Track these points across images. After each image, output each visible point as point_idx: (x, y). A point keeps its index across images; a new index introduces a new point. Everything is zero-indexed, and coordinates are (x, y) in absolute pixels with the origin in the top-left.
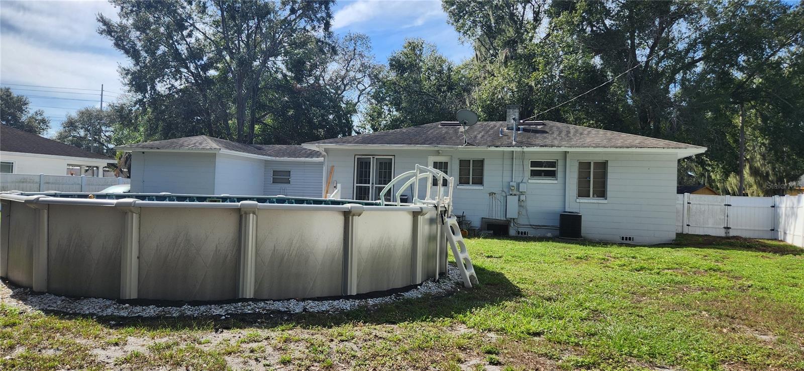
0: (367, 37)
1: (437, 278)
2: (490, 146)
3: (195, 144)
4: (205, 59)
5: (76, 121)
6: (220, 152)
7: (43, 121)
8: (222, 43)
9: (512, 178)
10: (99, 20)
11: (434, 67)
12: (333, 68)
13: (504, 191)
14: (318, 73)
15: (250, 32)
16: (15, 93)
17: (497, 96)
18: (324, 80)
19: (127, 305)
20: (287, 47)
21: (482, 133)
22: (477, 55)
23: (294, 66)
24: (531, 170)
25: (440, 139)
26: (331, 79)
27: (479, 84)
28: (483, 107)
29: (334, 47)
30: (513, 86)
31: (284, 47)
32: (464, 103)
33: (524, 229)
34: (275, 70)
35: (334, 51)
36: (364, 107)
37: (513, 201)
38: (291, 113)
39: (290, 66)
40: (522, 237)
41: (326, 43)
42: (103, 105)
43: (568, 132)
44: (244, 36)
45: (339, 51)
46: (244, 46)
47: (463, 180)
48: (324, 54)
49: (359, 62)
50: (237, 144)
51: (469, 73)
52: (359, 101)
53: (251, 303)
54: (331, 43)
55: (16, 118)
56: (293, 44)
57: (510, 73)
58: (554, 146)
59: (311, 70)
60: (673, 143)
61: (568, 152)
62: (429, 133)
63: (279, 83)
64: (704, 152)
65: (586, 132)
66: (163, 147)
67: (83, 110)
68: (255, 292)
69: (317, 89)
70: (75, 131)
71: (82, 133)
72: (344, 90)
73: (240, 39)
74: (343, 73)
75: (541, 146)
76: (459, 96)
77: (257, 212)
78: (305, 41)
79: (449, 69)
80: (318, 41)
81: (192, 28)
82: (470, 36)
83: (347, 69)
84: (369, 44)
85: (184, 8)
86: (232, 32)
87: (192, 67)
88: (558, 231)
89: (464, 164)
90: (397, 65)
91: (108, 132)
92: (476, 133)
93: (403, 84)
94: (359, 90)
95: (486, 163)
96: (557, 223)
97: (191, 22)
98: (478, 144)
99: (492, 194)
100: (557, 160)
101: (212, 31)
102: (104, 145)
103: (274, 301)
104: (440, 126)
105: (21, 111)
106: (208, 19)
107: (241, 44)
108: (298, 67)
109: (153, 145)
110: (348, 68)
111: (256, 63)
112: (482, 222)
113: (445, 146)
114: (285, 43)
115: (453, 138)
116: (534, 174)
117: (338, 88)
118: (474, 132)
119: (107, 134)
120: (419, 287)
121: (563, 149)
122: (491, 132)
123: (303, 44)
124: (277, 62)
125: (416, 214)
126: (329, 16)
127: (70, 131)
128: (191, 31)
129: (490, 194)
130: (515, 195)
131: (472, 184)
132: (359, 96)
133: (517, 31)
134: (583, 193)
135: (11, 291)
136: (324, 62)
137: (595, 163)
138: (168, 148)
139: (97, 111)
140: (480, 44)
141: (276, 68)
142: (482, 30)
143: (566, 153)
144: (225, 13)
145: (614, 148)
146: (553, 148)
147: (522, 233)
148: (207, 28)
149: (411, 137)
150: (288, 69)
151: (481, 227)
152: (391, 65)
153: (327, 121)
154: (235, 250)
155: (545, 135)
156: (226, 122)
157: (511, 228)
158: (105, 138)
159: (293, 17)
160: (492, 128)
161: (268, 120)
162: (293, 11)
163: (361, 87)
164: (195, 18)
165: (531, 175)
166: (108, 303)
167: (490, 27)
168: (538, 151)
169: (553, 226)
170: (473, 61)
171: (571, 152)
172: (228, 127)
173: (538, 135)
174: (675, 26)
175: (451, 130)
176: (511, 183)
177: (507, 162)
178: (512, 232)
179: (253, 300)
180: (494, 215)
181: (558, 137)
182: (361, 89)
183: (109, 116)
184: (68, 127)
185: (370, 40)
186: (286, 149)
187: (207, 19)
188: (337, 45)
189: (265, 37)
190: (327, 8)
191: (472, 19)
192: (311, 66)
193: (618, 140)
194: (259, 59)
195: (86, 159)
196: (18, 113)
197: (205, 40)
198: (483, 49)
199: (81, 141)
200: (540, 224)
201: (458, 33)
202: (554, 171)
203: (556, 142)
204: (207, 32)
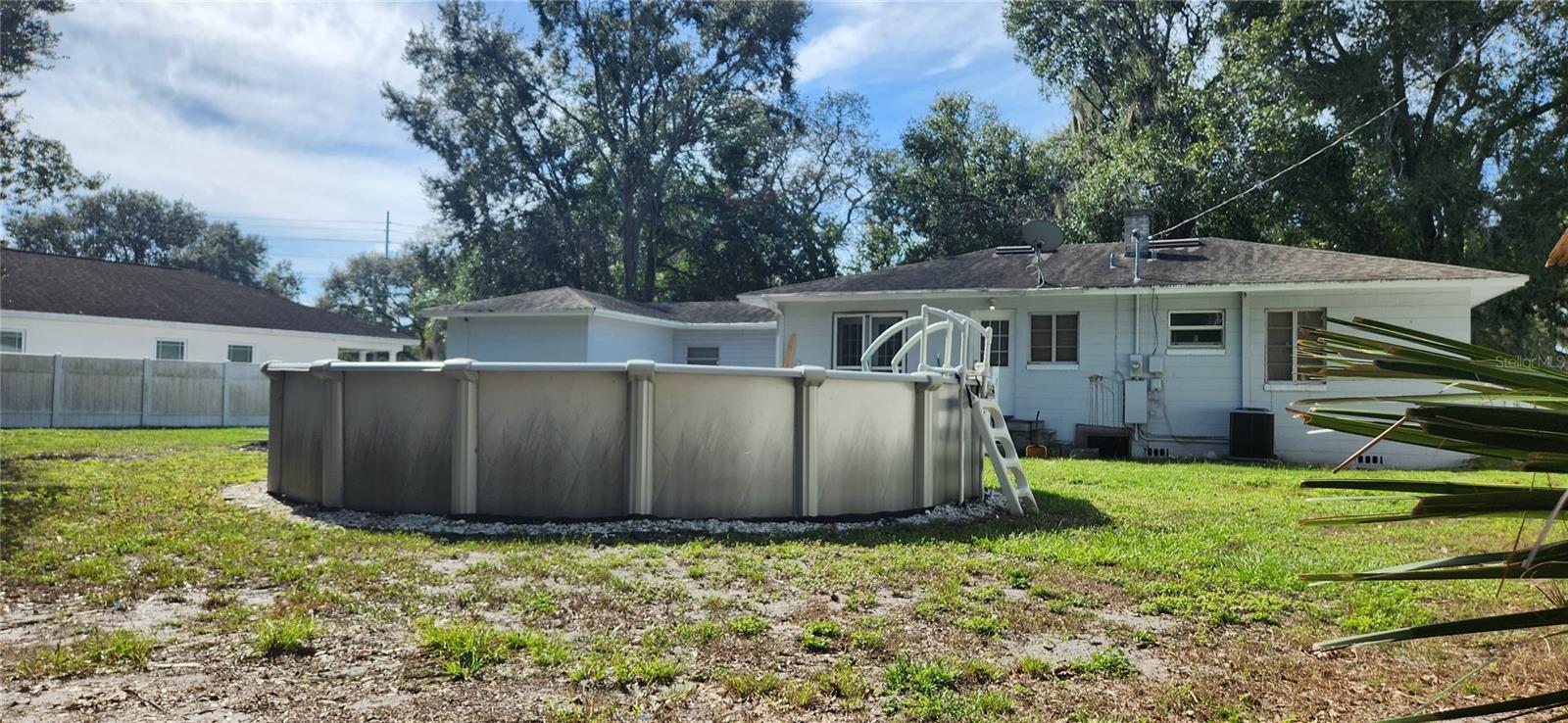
0: (862, 99)
1: (962, 500)
2: (1088, 287)
3: (552, 301)
4: (568, 154)
5: (344, 279)
6: (595, 314)
7: (292, 281)
8: (596, 125)
9: (1135, 347)
10: (384, 95)
11: (991, 147)
12: (799, 159)
13: (1119, 373)
14: (770, 171)
15: (644, 100)
16: (245, 232)
17: (1118, 198)
18: (782, 184)
19: (462, 521)
20: (711, 125)
21: (1077, 265)
22: (1075, 120)
23: (725, 160)
24: (1173, 332)
25: (996, 279)
26: (795, 181)
27: (1081, 176)
28: (1089, 220)
29: (799, 120)
30: (1149, 175)
31: (707, 124)
32: (1052, 213)
33: (1161, 444)
34: (692, 168)
35: (800, 128)
36: (858, 230)
37: (1136, 392)
38: (721, 246)
39: (718, 160)
40: (1156, 457)
41: (785, 114)
42: (390, 249)
43: (1249, 257)
44: (634, 110)
45: (810, 127)
46: (634, 127)
47: (1039, 355)
48: (782, 133)
49: (848, 148)
50: (624, 302)
51: (1062, 156)
52: (849, 222)
53: (647, 521)
54: (793, 112)
55: (246, 277)
56: (723, 118)
57: (1141, 151)
58: (1216, 283)
59: (757, 166)
60: (1461, 270)
61: (1245, 294)
62: (973, 267)
63: (698, 192)
64: (1523, 285)
65: (1284, 256)
66: (500, 308)
67: (357, 257)
68: (654, 505)
69: (769, 200)
70: (344, 295)
71: (356, 299)
72: (820, 201)
73: (628, 115)
74: (817, 168)
75: (1189, 284)
76: (1043, 200)
77: (653, 377)
78: (745, 110)
79: (1024, 149)
80: (770, 109)
81: (544, 100)
82: (1061, 83)
83: (824, 161)
84: (866, 111)
85: (529, 64)
86: (613, 104)
87: (545, 169)
88: (1228, 447)
89: (1040, 323)
90: (920, 147)
91: (398, 296)
92: (1064, 265)
93: (931, 181)
94: (850, 200)
95: (1081, 319)
96: (1225, 431)
97: (542, 89)
98: (1067, 284)
99: (1095, 379)
100: (1225, 311)
101: (577, 103)
102: (393, 319)
103: (683, 520)
104: (995, 255)
105: (254, 262)
106: (571, 82)
107: (630, 123)
108: (732, 159)
109: (481, 306)
110: (827, 159)
111: (656, 158)
112: (1077, 431)
113: (1001, 290)
114: (709, 116)
115: (1019, 276)
116: (1178, 338)
117: (808, 198)
118: (1060, 263)
119: (399, 300)
120: (927, 512)
121: (1234, 288)
122: (1094, 262)
123: (741, 118)
124: (694, 154)
125: (920, 388)
126: (789, 62)
127: (335, 296)
128: (544, 106)
129: (1091, 379)
130: (1141, 379)
131: (1057, 360)
132: (850, 211)
133: (1155, 66)
134: (1279, 371)
135: (289, 507)
136: (781, 149)
137: (1300, 314)
138: (508, 309)
139: (380, 259)
140: (1081, 97)
141: (694, 165)
142: (1086, 70)
143: (1241, 295)
144: (600, 68)
145: (1337, 283)
146: (1214, 286)
147: (1156, 452)
148: (569, 100)
149: (938, 277)
150: (717, 166)
151: (1076, 442)
152: (907, 146)
153: (787, 259)
154: (621, 438)
155: (1201, 263)
156: (605, 264)
157: (1133, 443)
158: (394, 306)
159: (723, 68)
160: (1097, 255)
161: (681, 262)
162: (722, 57)
163: (853, 194)
164: (548, 82)
165: (1173, 340)
166: (434, 519)
167: (1101, 64)
168: (1186, 293)
169: (1215, 438)
170: (1068, 131)
171: (1251, 293)
172: (609, 278)
173: (1185, 264)
174: (1493, 41)
175: (1017, 261)
176: (1133, 358)
177: (1124, 316)
178: (1137, 450)
179: (651, 518)
180: (1100, 417)
181: (1225, 267)
182: (853, 198)
183: (401, 267)
184: (333, 289)
185: (867, 103)
186: (711, 309)
187: (570, 84)
188: (804, 117)
189: (672, 107)
190: (785, 48)
191: (1065, 49)
192: (756, 158)
193: (1347, 267)
194: (663, 150)
195: (370, 339)
196: (250, 268)
197: (566, 121)
198: (1088, 107)
199: (356, 313)
200: (1193, 435)
201: (1039, 80)
202: (1219, 331)
203: (1221, 276)
204: (569, 105)
